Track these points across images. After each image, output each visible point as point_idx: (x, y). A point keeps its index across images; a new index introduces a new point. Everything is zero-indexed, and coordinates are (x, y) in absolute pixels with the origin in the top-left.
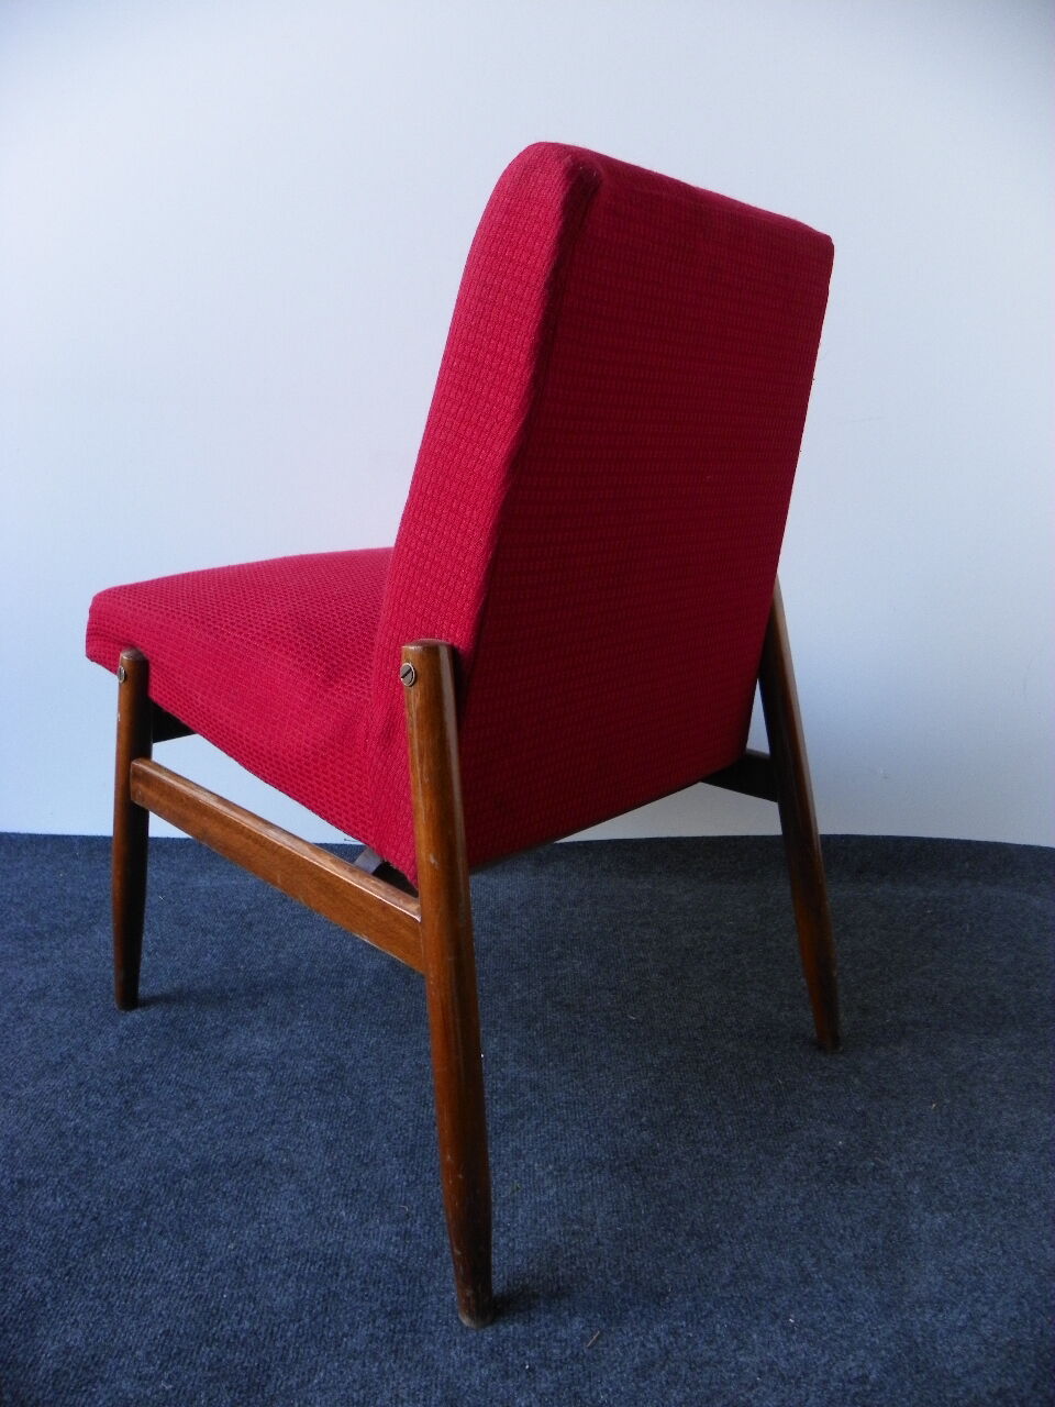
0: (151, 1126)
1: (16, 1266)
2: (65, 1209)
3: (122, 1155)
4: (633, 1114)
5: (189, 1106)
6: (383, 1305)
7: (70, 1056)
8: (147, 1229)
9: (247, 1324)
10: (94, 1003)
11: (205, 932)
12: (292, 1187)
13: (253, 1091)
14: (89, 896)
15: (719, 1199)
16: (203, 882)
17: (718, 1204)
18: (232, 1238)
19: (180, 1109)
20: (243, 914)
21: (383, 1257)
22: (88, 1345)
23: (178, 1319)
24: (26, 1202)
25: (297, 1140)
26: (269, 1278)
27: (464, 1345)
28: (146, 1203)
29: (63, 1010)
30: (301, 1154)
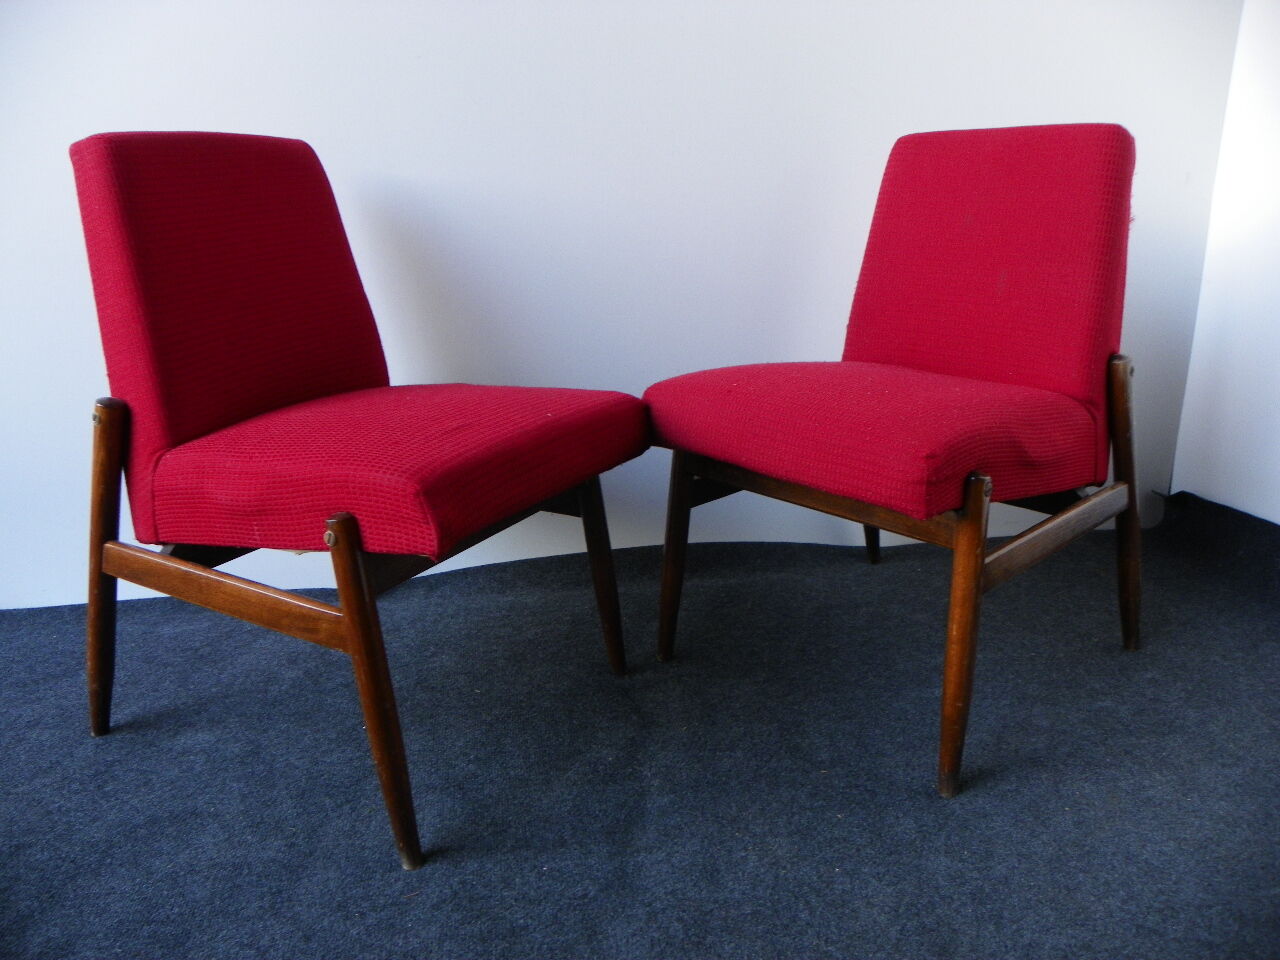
0: (117, 799)
1: (13, 898)
2: (50, 859)
3: (94, 820)
4: (466, 754)
5: (146, 784)
6: (271, 888)
7: (58, 762)
8: (111, 864)
9: (176, 910)
10: (77, 724)
11: (166, 665)
12: (216, 825)
13: (193, 769)
14: (76, 649)
15: (516, 802)
16: (167, 630)
17: (515, 805)
18: (171, 861)
19: (138, 786)
20: (197, 650)
21: (273, 861)
22: (63, 935)
23: (128, 913)
24: (21, 857)
25: (221, 796)
26: (195, 882)
27: (321, 905)
28: (111, 847)
29: (53, 731)
30: (223, 805)
